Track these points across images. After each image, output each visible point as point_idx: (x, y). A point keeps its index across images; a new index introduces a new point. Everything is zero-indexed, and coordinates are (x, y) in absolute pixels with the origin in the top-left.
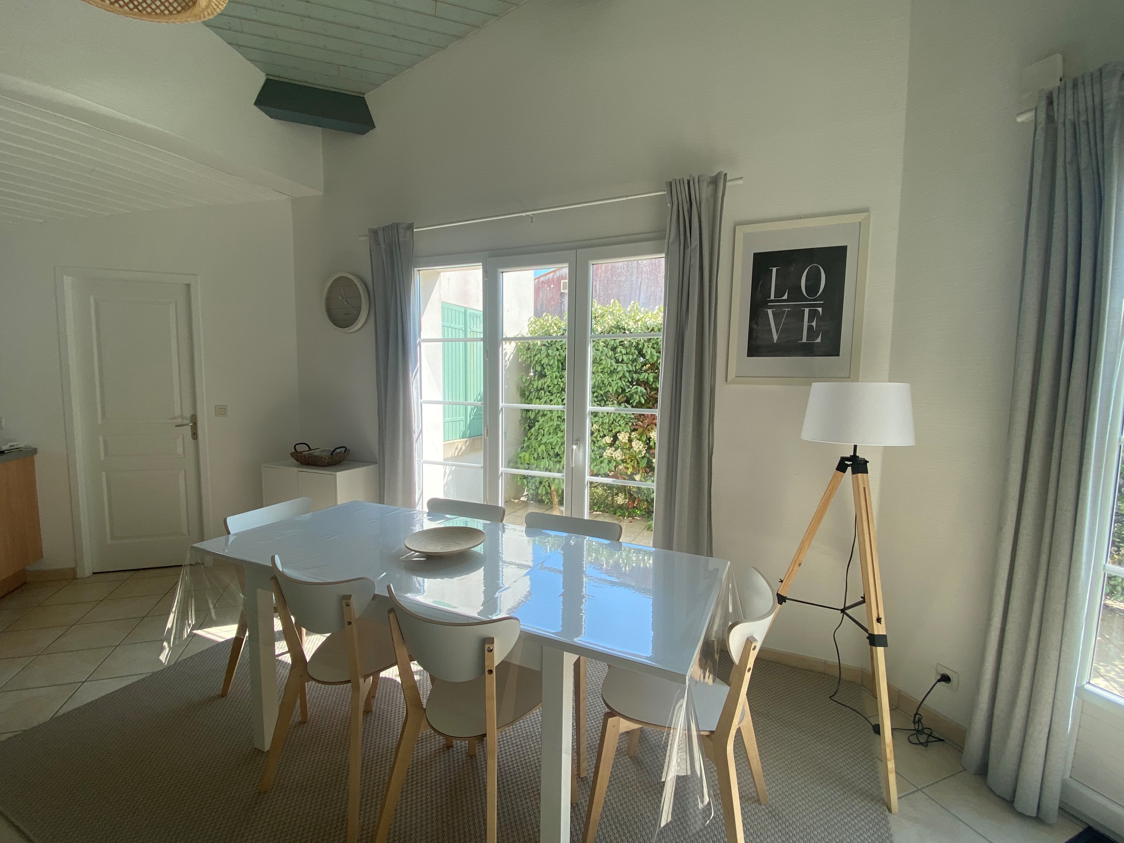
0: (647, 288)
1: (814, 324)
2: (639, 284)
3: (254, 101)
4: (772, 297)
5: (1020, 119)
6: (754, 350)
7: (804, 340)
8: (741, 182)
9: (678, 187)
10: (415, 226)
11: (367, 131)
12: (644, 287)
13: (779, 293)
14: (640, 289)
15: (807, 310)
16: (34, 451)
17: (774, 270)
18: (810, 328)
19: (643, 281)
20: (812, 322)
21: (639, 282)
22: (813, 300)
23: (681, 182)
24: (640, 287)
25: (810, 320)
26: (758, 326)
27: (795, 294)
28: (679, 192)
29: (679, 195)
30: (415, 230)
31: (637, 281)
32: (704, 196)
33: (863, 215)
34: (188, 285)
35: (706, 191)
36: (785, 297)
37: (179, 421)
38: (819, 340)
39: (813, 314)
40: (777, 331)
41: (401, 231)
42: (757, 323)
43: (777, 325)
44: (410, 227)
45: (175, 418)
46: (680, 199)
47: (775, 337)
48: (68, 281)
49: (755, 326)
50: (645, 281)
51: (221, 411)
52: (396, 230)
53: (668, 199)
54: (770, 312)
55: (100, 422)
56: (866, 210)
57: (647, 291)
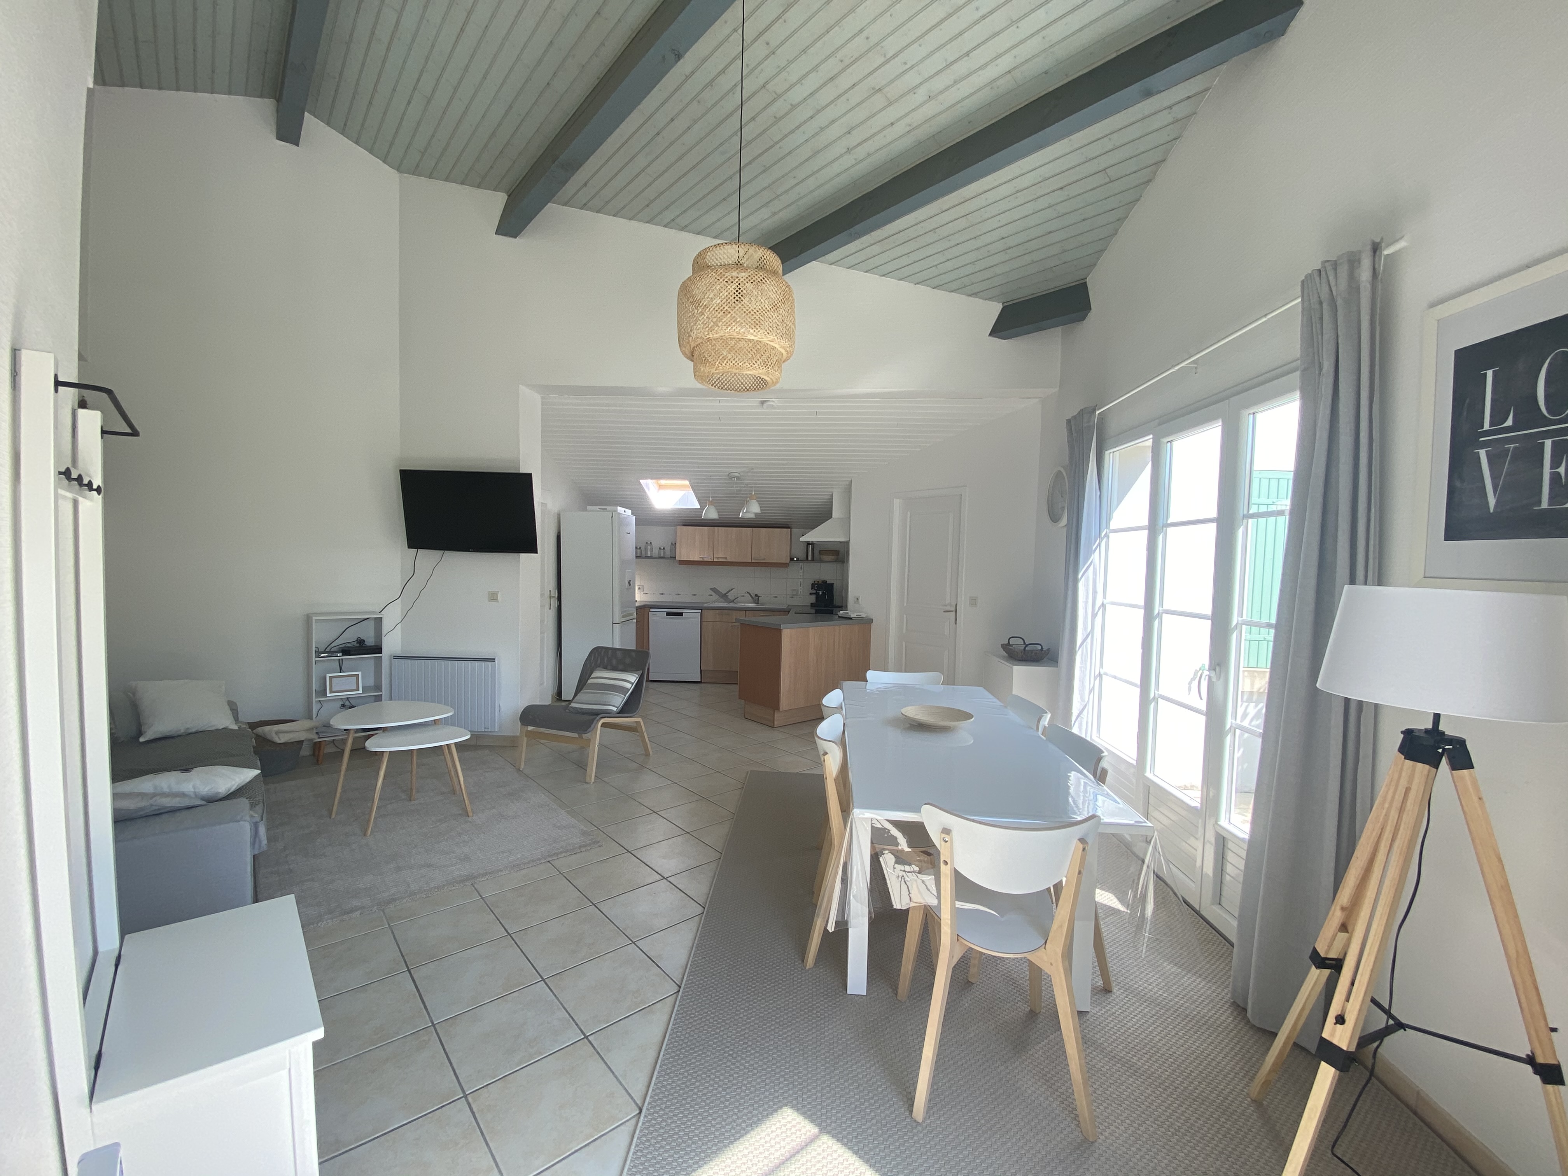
1: (1562, 470)
4: (1487, 426)
6: (1454, 532)
7: (1545, 505)
10: (1098, 407)
11: (1086, 315)
13: (1498, 417)
15: (1548, 443)
16: (871, 621)
17: (1490, 373)
18: (1555, 477)
20: (1559, 466)
22: (1560, 422)
25: (1555, 464)
26: (1462, 482)
27: (1528, 414)
30: (1097, 412)
34: (961, 496)
36: (1509, 422)
37: (948, 608)
39: (1560, 451)
40: (1495, 494)
41: (1086, 416)
42: (1460, 477)
43: (1495, 478)
44: (1094, 410)
45: (946, 606)
47: (1492, 501)
48: (897, 502)
49: (1458, 484)
51: (973, 601)
52: (1082, 416)
54: (1483, 453)
55: (905, 605)
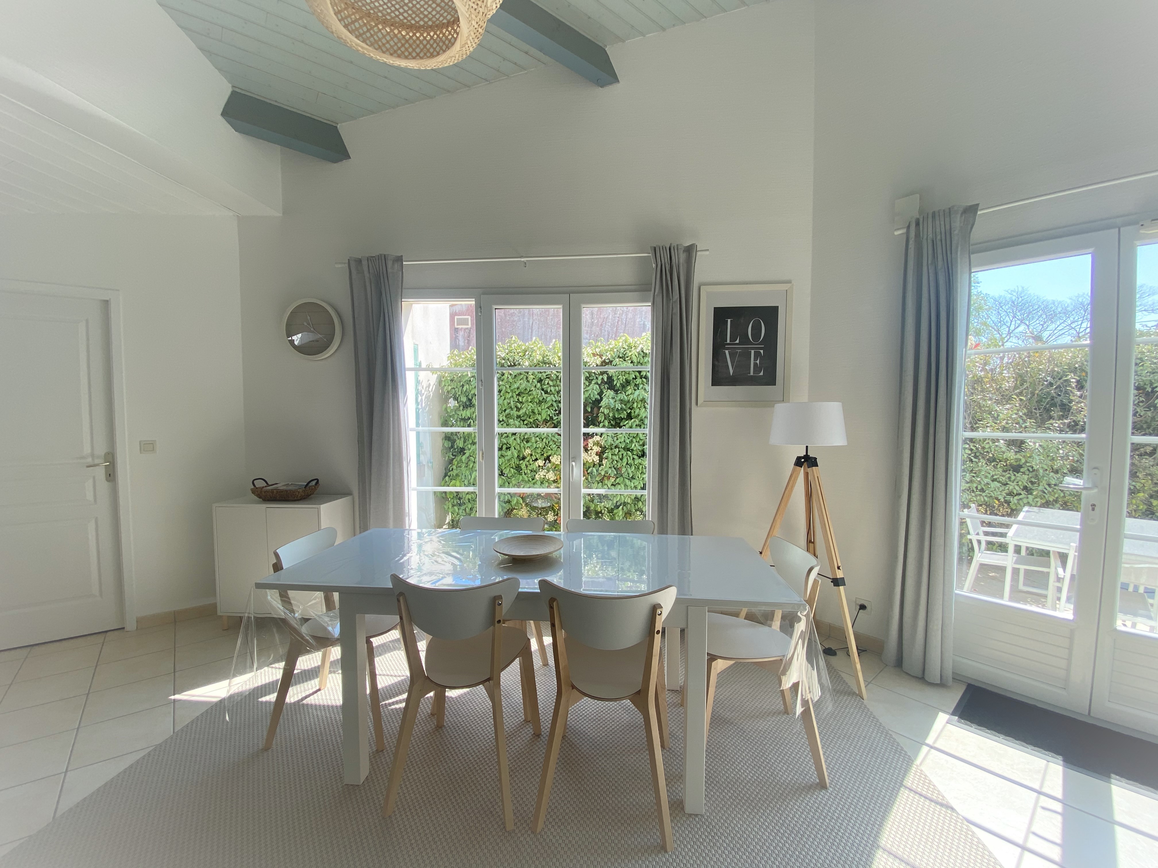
0: (538, 328)
1: (758, 362)
2: (531, 325)
3: (220, 112)
4: (728, 341)
5: (896, 233)
6: (716, 382)
7: (752, 374)
8: (707, 253)
9: (662, 252)
10: (404, 259)
11: (341, 160)
12: (535, 327)
13: (733, 339)
14: (532, 330)
15: (753, 352)
17: (729, 321)
18: (755, 365)
19: (534, 322)
20: (757, 360)
21: (531, 323)
22: (757, 344)
23: (664, 249)
24: (532, 327)
25: (755, 359)
26: (718, 362)
27: (745, 340)
28: (662, 256)
29: (663, 259)
30: (404, 263)
31: (529, 321)
32: (681, 261)
33: (789, 285)
34: (106, 303)
35: (683, 256)
36: (737, 341)
37: (89, 460)
38: (762, 374)
39: (757, 355)
40: (732, 367)
41: (390, 264)
42: (718, 360)
43: (732, 362)
44: (399, 259)
45: (83, 457)
46: (663, 261)
47: (731, 371)
49: (716, 363)
50: (536, 323)
51: (148, 447)
52: (384, 261)
53: (653, 260)
54: (727, 352)
56: (789, 282)
57: (538, 332)
